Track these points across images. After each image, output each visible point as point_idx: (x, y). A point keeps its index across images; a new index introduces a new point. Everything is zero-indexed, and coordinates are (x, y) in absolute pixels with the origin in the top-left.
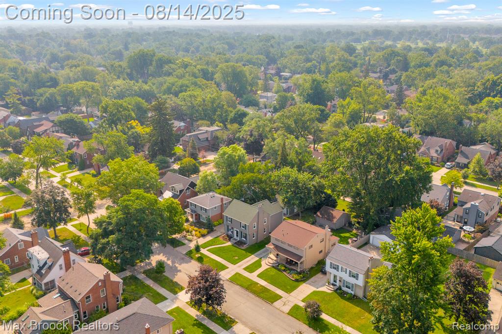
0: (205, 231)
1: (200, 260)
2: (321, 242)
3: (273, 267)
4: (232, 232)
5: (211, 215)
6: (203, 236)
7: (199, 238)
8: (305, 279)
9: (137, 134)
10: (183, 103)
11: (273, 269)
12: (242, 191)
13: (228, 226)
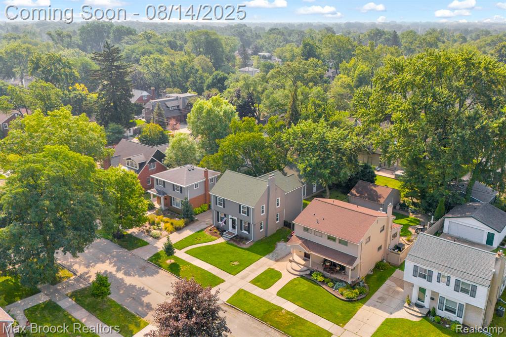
0: (180, 222)
1: (174, 269)
2: (381, 231)
3: (302, 276)
4: (225, 222)
5: (190, 195)
6: (178, 229)
7: (171, 233)
8: (363, 296)
9: (82, 97)
10: (146, 71)
11: (303, 281)
12: (236, 160)
13: (218, 213)
